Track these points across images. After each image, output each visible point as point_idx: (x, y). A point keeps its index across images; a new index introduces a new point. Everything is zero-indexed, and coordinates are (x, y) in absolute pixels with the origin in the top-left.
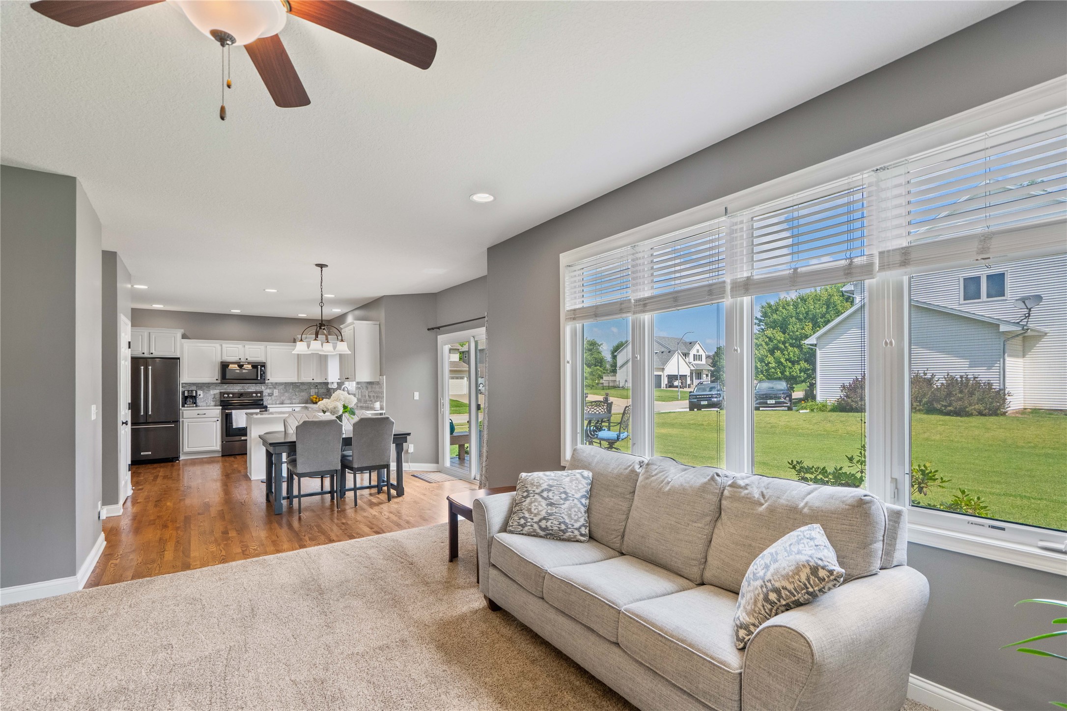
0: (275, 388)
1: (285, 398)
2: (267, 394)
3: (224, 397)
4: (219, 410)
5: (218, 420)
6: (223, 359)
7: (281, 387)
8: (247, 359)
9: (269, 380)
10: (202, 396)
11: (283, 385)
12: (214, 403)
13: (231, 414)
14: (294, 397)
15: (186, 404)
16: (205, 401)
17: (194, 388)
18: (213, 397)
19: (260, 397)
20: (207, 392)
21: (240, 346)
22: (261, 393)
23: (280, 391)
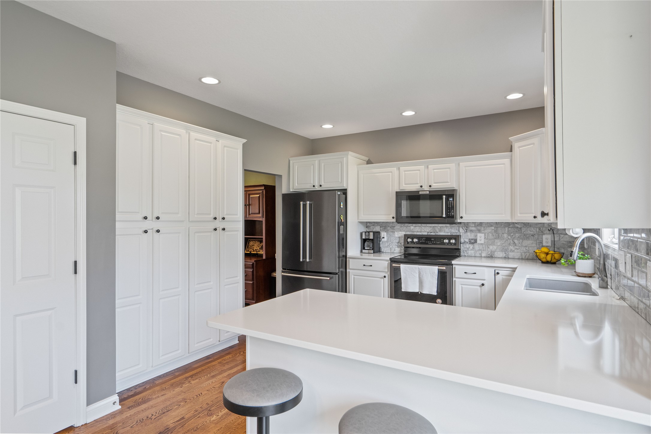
0: (479, 231)
1: (495, 247)
2: (467, 240)
3: (408, 243)
4: (387, 262)
5: (385, 277)
6: (401, 188)
7: (489, 230)
8: (430, 186)
9: (462, 217)
10: (385, 239)
11: (492, 226)
12: (399, 249)
13: (399, 269)
14: (511, 247)
15: (364, 249)
16: (389, 245)
17: (377, 229)
18: (397, 241)
19: (455, 244)
20: (391, 234)
21: (422, 167)
22: (457, 238)
23: (487, 235)
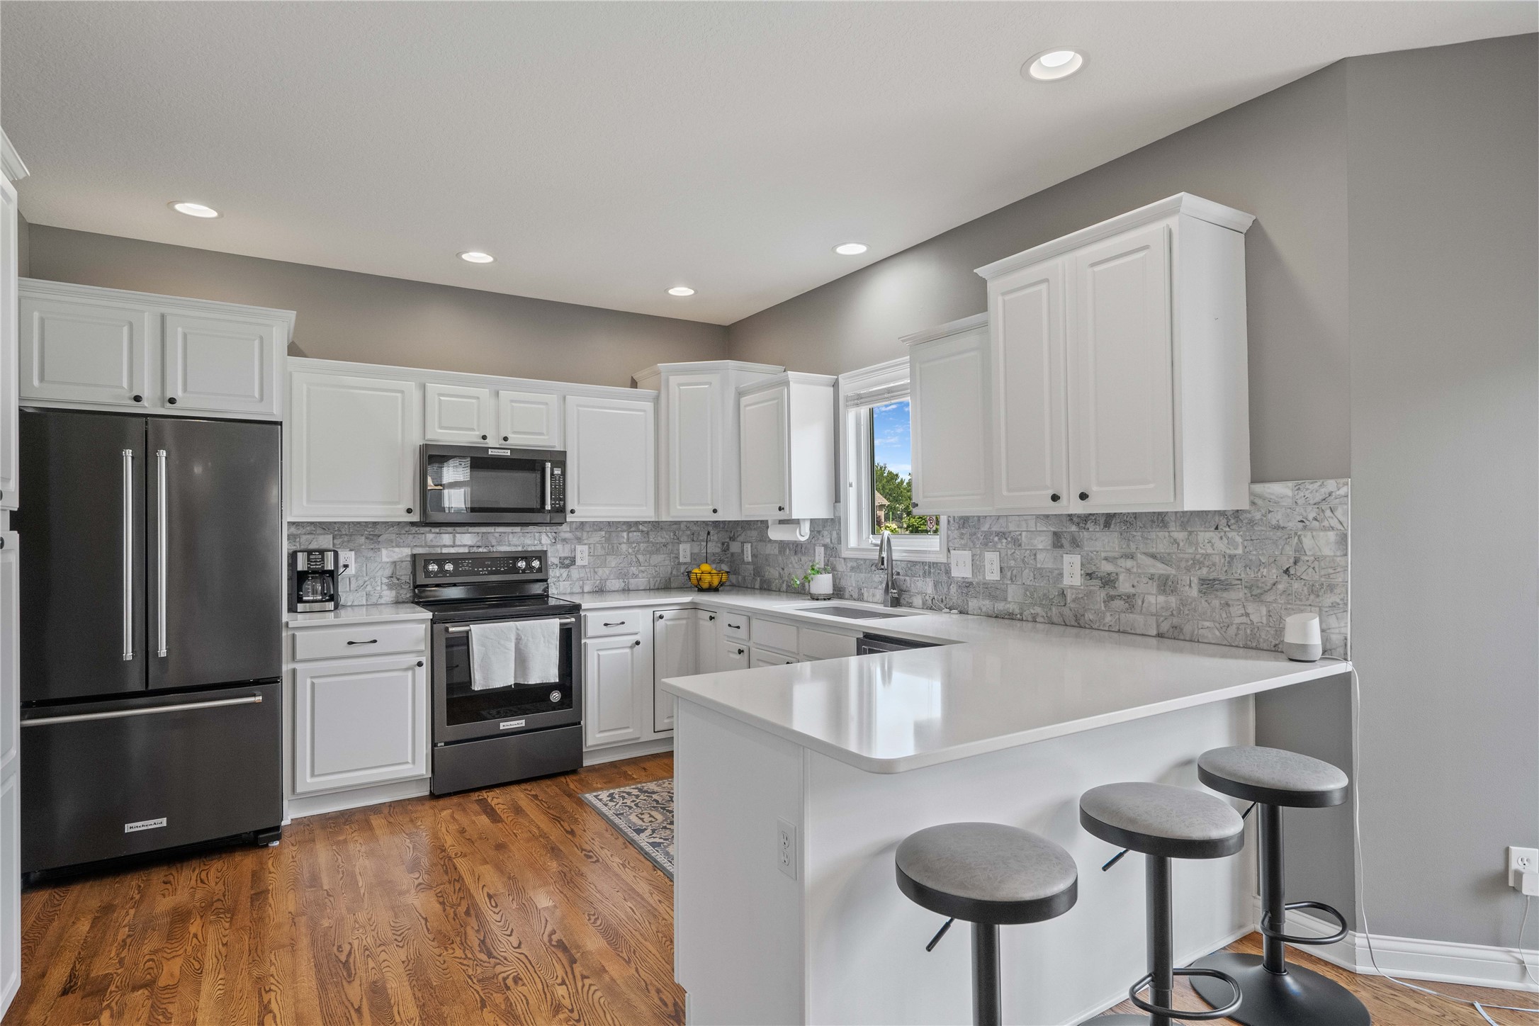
0: (579, 540)
1: (607, 571)
2: (556, 561)
3: (428, 574)
4: (424, 626)
5: (420, 664)
6: (429, 436)
7: (597, 537)
8: (506, 439)
9: (572, 512)
10: (352, 570)
11: (601, 530)
12: (394, 593)
13: (465, 640)
14: (634, 570)
15: (300, 600)
16: (364, 586)
17: (324, 541)
18: (388, 572)
19: (540, 570)
20: (370, 554)
21: (484, 393)
22: (541, 556)
23: (593, 549)
